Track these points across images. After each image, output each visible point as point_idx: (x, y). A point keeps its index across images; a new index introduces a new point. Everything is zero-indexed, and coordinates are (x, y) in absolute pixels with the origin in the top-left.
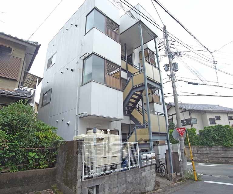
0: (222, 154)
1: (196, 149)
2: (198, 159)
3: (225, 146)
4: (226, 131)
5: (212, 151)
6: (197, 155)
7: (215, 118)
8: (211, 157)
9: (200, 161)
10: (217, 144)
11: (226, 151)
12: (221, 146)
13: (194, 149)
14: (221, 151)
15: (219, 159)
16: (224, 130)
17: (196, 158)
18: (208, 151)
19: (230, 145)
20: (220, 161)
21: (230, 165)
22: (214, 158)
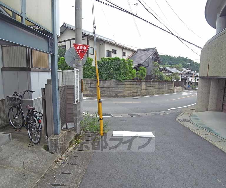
0: (114, 88)
1: (89, 82)
2: (90, 93)
3: (118, 80)
4: (122, 65)
5: (105, 85)
6: (90, 89)
7: (112, 51)
8: (104, 91)
9: (91, 95)
10: (111, 77)
11: (117, 85)
12: (114, 80)
13: (87, 82)
14: (114, 85)
15: (110, 92)
16: (120, 63)
17: (88, 92)
18: (102, 85)
19: (123, 79)
20: (111, 94)
21: (119, 98)
22: (106, 92)
